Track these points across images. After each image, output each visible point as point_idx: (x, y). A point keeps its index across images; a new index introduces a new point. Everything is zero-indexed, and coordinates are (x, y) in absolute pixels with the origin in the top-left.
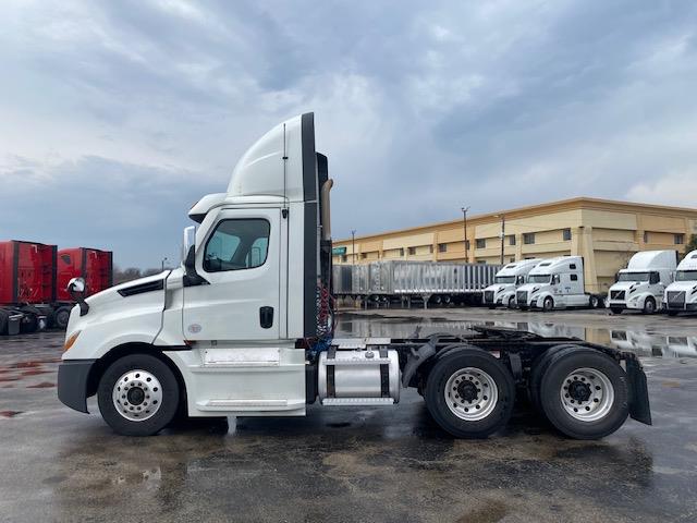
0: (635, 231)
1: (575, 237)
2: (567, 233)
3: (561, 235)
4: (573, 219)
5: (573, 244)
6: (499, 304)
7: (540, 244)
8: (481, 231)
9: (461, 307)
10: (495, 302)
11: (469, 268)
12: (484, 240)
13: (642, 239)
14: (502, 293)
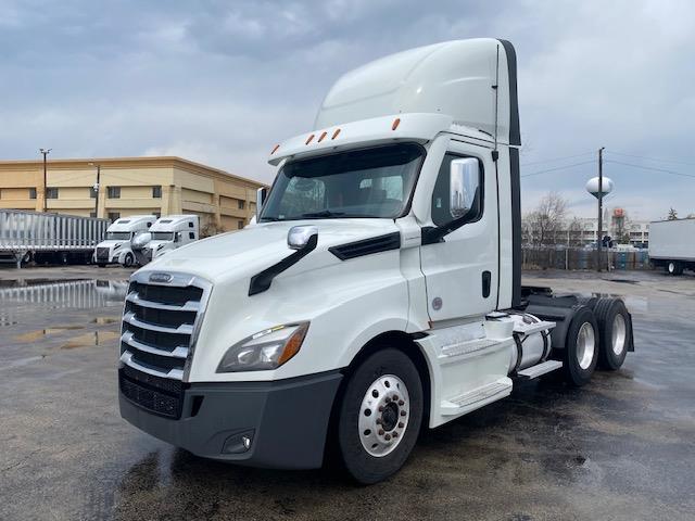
0: (212, 194)
1: (165, 195)
2: (157, 191)
3: (151, 192)
4: (164, 177)
5: (163, 202)
6: (115, 262)
7: (125, 199)
8: (55, 179)
9: (44, 266)
10: (110, 260)
11: (58, 220)
12: (57, 189)
13: (217, 202)
14: (118, 251)
